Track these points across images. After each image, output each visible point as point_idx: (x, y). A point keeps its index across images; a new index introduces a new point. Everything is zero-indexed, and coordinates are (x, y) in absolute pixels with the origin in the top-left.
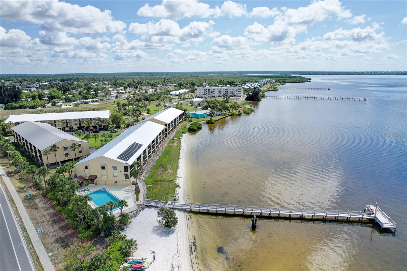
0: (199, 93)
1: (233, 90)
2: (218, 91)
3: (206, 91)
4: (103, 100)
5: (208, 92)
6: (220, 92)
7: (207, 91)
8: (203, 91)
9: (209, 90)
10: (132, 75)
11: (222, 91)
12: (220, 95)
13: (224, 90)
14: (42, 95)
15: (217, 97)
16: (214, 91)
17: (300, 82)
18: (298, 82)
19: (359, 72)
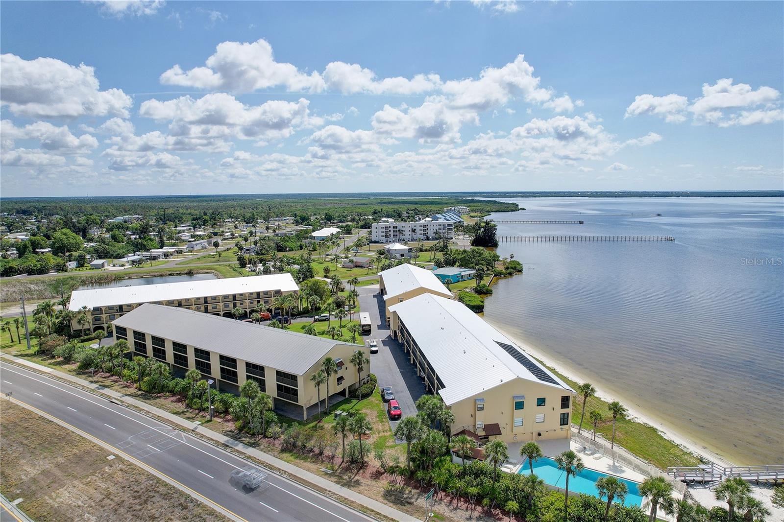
0: (377, 234)
1: (438, 228)
2: (410, 229)
3: (390, 229)
4: (181, 251)
5: (392, 231)
6: (414, 231)
7: (392, 229)
8: (384, 230)
9: (394, 227)
10: (161, 201)
11: (418, 229)
12: (415, 237)
13: (422, 228)
14: (39, 244)
15: (410, 240)
16: (403, 229)
17: (509, 211)
18: (506, 211)
19: (579, 192)
